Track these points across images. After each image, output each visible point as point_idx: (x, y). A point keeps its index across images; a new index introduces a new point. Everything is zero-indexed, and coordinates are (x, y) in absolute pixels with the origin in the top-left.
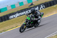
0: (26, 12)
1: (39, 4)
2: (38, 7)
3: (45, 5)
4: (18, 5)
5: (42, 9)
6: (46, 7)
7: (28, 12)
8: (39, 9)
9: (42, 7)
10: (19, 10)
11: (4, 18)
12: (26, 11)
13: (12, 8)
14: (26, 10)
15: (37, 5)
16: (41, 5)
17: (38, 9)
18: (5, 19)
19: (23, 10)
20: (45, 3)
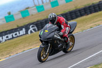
0: (2, 39)
1: (27, 24)
2: (24, 30)
5: (31, 32)
7: (7, 37)
8: (27, 32)
9: (31, 29)
12: (3, 37)
14: (4, 34)
15: (23, 25)
17: (24, 33)
20: (38, 21)
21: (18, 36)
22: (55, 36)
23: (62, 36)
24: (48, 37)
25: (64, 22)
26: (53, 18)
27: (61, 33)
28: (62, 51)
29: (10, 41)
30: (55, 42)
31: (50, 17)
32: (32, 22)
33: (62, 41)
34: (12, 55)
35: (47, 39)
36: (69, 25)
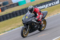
10: (39, 3)
11: (23, 11)
13: (31, 2)
18: (23, 13)
19: (42, 3)
21: (55, 5)
22: (33, 20)
26: (31, 9)
28: (38, 30)
29: (50, 7)
33: (37, 24)
34: (51, 16)
35: (27, 22)
36: (42, 13)
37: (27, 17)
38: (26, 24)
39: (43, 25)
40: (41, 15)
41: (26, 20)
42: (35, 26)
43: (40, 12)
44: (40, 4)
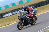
0: (18, 12)
1: (29, 5)
3: (34, 6)
4: (11, 6)
6: (35, 8)
14: (18, 10)
16: (31, 6)
19: (15, 10)
23: (30, 17)
24: (23, 17)
25: (31, 10)
26: (25, 8)
27: (29, 15)
28: (30, 24)
30: (26, 20)
31: (24, 7)
32: (32, 4)
33: (30, 19)
35: (22, 18)
36: (33, 11)
37: (22, 14)
38: (21, 19)
39: (34, 20)
40: (33, 13)
41: (21, 16)
42: (28, 21)
43: (32, 10)
44: (13, 10)
